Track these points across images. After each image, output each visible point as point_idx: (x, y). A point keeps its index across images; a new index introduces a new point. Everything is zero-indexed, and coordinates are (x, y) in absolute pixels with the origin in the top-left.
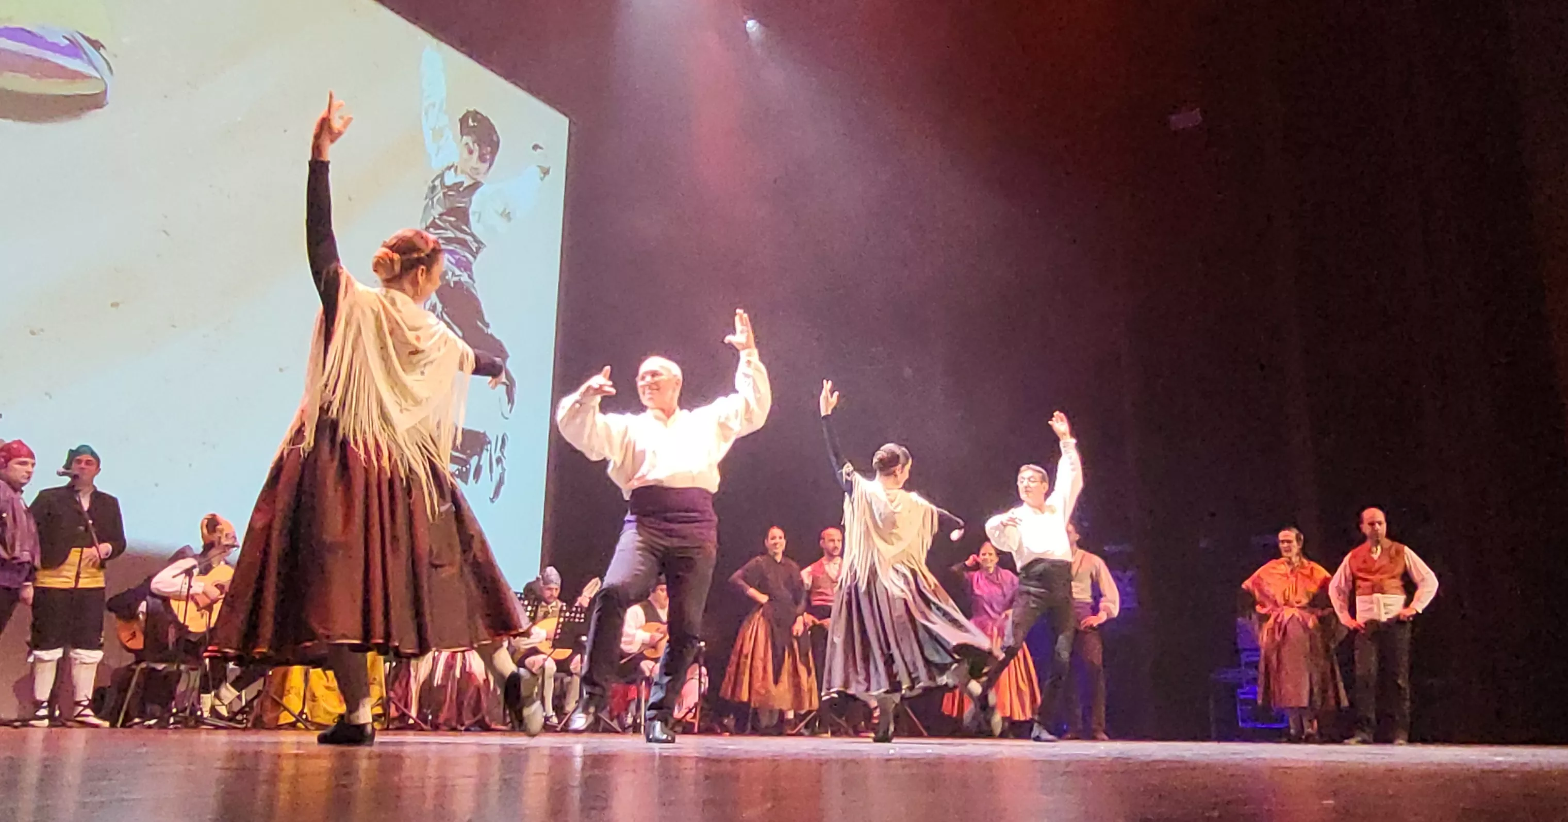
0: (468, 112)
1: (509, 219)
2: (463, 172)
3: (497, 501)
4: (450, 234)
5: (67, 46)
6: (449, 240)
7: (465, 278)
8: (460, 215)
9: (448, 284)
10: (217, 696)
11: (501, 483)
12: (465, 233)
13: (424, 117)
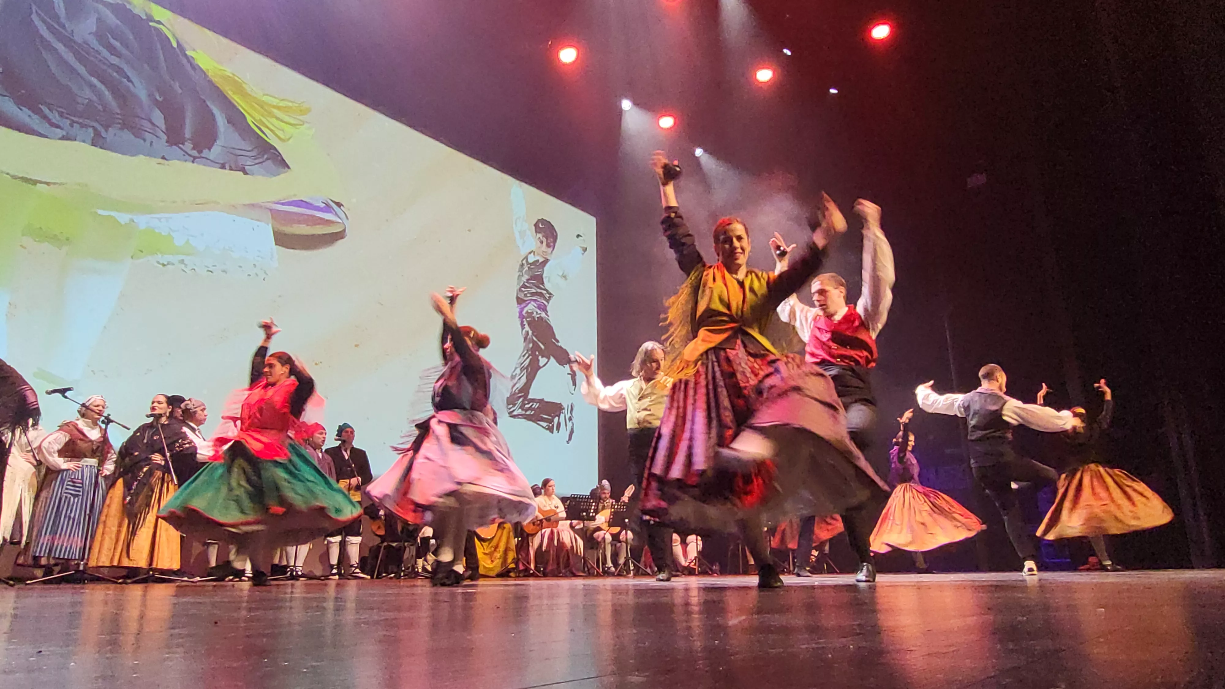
0: (539, 220)
1: (566, 279)
2: (538, 254)
3: (571, 442)
4: (533, 291)
5: (325, 207)
6: (533, 294)
7: (543, 315)
8: (538, 279)
9: (534, 317)
10: (426, 560)
11: (572, 432)
12: (542, 289)
13: (514, 226)
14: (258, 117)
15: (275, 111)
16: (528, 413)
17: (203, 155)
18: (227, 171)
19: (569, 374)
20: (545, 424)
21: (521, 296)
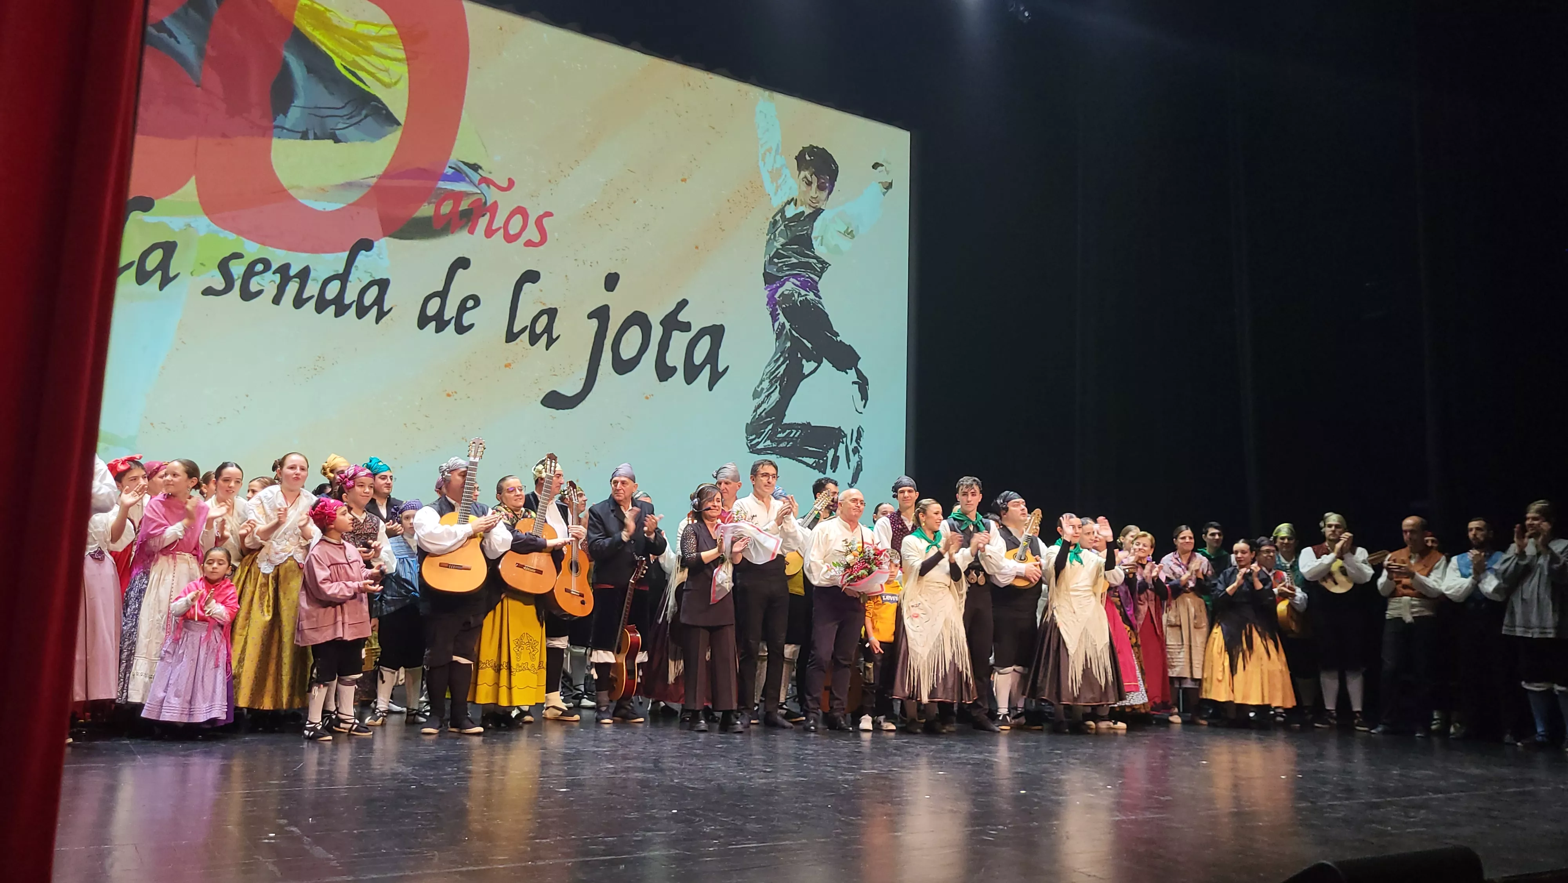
0: (804, 149)
1: (853, 237)
2: (804, 203)
4: (794, 260)
5: (453, 173)
6: (793, 266)
7: (811, 296)
8: (805, 242)
9: (795, 302)
11: (859, 469)
12: (809, 257)
13: (761, 163)
14: (350, 57)
15: (374, 45)
16: (783, 445)
17: (275, 123)
18: (311, 143)
19: (854, 383)
20: (810, 461)
21: (773, 270)
